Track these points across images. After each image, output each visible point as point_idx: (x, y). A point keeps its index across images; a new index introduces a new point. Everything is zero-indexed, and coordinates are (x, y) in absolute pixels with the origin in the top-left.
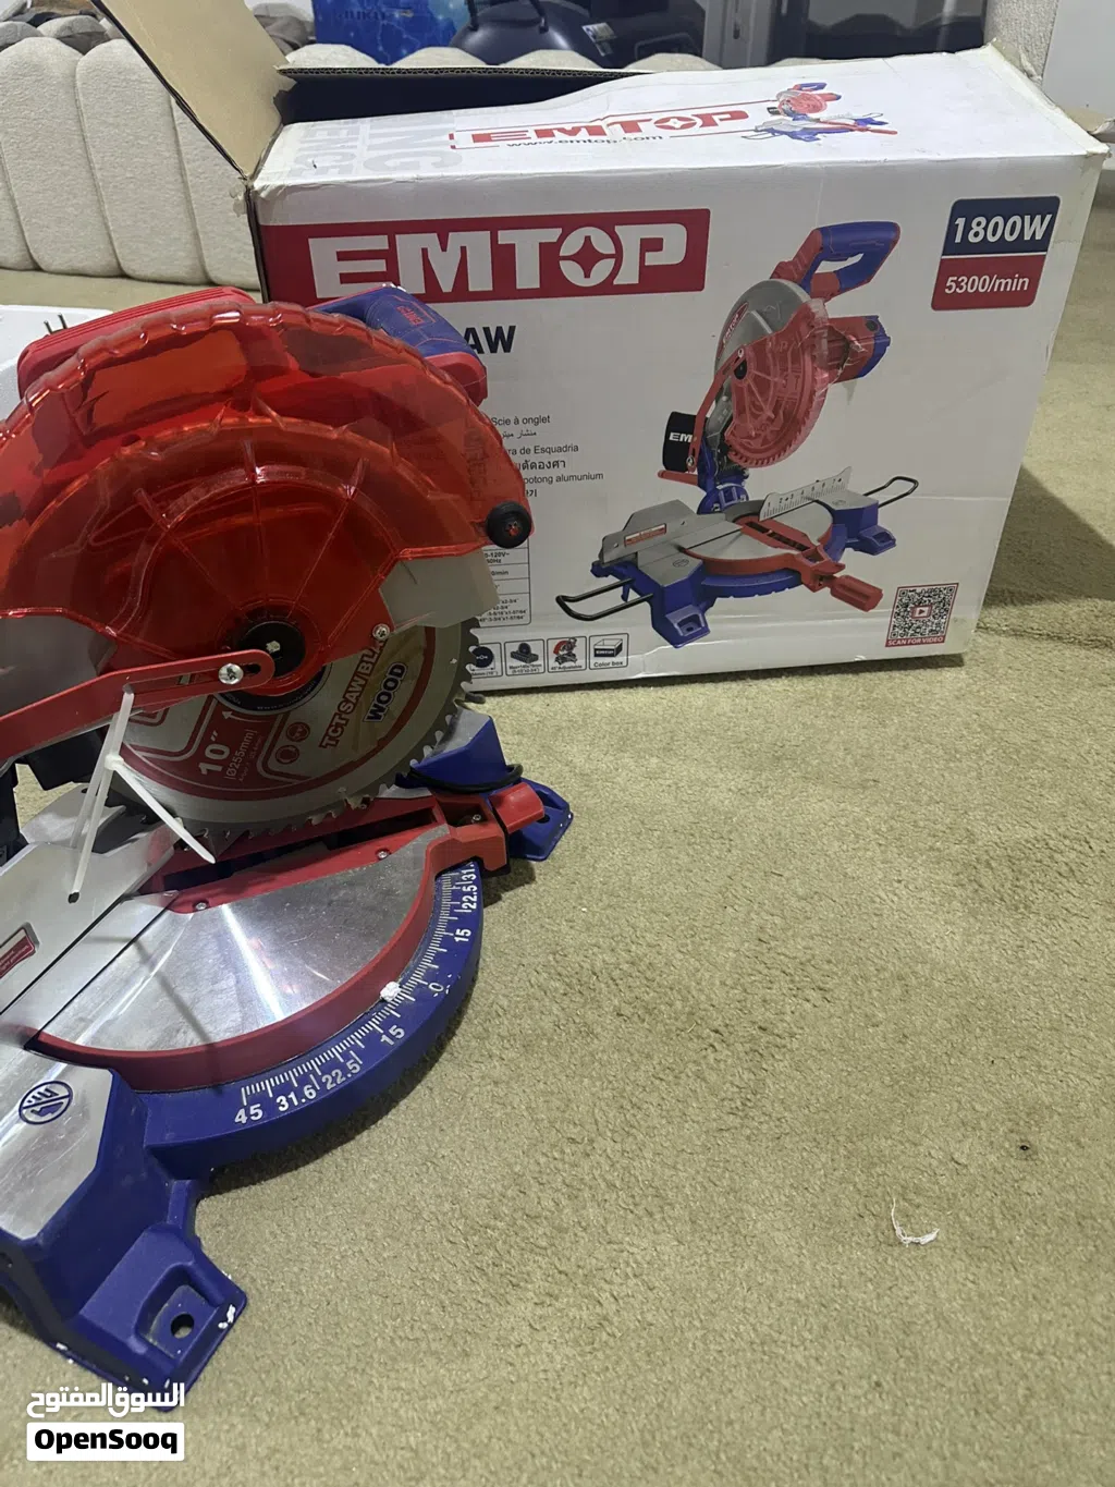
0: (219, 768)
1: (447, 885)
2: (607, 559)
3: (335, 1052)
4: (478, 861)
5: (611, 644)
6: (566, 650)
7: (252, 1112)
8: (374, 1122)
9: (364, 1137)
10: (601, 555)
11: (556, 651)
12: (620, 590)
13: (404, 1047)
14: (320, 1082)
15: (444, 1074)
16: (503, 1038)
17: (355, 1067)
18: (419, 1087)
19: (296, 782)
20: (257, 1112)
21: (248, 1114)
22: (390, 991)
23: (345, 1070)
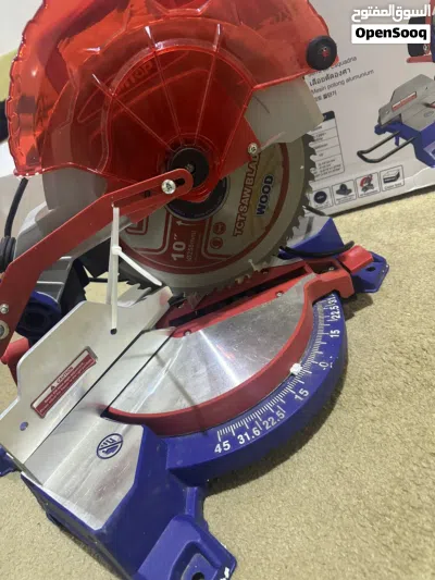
0: (182, 256)
1: (320, 307)
2: (383, 122)
3: (268, 406)
4: (337, 292)
5: (393, 174)
6: (367, 183)
7: (224, 445)
8: (300, 448)
9: (295, 457)
10: (379, 121)
11: (362, 184)
12: (393, 140)
13: (309, 402)
14: (262, 426)
15: (338, 417)
16: (372, 393)
17: (282, 415)
18: (324, 426)
19: (225, 259)
20: (227, 445)
21: (222, 446)
22: (296, 369)
23: (276, 418)
